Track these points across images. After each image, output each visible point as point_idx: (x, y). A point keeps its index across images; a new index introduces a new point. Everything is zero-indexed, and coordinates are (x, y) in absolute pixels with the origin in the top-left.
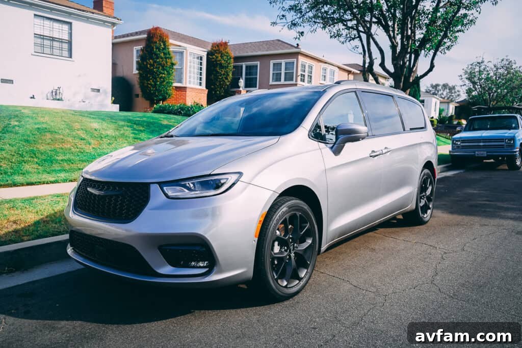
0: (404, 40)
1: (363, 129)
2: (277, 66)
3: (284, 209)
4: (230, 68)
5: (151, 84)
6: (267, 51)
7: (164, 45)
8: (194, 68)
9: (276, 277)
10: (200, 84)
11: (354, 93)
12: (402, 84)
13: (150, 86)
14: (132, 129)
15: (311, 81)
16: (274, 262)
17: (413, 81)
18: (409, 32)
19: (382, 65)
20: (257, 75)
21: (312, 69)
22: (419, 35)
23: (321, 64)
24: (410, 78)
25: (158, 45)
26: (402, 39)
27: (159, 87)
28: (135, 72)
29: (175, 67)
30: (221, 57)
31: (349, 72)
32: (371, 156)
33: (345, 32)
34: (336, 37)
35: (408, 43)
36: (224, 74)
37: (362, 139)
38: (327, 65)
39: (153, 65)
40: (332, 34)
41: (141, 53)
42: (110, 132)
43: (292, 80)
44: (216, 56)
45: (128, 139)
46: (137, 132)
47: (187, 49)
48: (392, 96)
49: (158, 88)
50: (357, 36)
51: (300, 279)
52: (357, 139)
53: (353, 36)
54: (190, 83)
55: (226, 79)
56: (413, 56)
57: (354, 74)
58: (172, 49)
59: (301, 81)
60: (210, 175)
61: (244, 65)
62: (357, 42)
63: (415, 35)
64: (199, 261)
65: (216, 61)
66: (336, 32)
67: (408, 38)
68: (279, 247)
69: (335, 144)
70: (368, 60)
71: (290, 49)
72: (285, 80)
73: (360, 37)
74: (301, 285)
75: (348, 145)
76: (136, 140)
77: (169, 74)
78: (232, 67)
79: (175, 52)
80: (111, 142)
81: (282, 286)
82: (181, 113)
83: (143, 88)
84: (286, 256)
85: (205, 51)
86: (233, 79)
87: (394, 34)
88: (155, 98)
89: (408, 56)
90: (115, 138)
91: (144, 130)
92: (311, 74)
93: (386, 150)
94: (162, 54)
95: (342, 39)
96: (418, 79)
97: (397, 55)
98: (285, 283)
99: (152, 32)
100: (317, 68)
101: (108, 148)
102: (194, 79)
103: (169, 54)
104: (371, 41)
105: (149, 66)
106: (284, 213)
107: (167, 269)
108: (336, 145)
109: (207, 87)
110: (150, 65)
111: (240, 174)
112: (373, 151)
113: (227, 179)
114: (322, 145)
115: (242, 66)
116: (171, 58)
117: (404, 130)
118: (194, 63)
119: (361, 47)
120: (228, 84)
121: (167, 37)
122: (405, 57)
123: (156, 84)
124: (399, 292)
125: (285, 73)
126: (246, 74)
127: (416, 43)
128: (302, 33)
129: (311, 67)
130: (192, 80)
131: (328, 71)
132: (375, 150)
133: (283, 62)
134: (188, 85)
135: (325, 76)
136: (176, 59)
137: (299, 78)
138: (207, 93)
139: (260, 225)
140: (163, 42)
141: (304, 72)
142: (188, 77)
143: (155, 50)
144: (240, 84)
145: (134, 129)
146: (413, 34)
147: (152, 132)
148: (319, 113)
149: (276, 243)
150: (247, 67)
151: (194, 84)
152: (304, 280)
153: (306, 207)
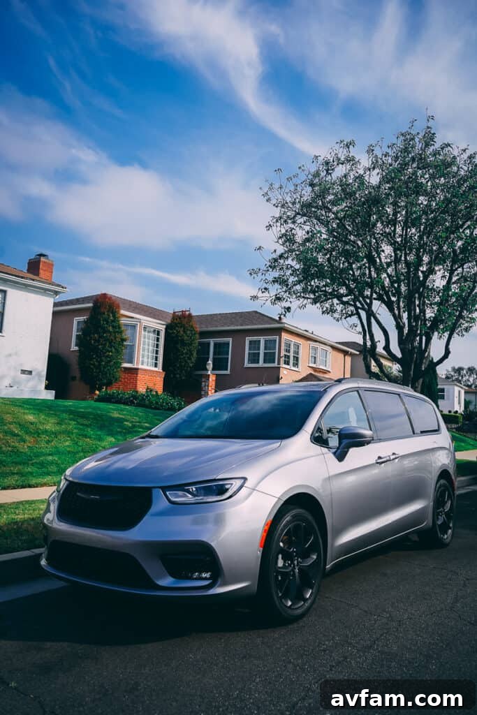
0: (412, 321)
1: (368, 433)
2: (255, 345)
3: (288, 518)
4: (195, 345)
5: (94, 365)
6: (242, 325)
7: (114, 316)
8: (149, 345)
9: (280, 595)
10: (156, 365)
11: (356, 392)
12: (412, 373)
13: (92, 366)
14: (75, 423)
15: (297, 364)
16: (278, 578)
17: (425, 368)
18: (418, 310)
19: (387, 348)
20: (228, 354)
21: (298, 348)
22: (430, 314)
23: (309, 342)
24: (422, 365)
25: (106, 316)
26: (409, 318)
27: (104, 367)
28: (74, 348)
29: (125, 343)
30: (184, 332)
31: (346, 353)
32: (377, 463)
33: (339, 308)
34: (328, 313)
35: (417, 325)
36: (187, 354)
37: (368, 444)
38: (318, 343)
39: (99, 341)
40: (325, 309)
41: (82, 326)
42: (50, 426)
43: (274, 362)
44: (177, 331)
45: (71, 435)
46: (81, 427)
47: (142, 321)
48: (399, 395)
49: (102, 369)
50: (355, 312)
51: (305, 600)
52: (361, 444)
53: (350, 313)
54: (142, 364)
55: (190, 359)
56: (424, 338)
57: (352, 355)
58: (123, 321)
59: (285, 363)
60: (215, 480)
61: (212, 342)
62: (355, 319)
63: (424, 314)
64: (200, 572)
65: (177, 336)
66: (329, 307)
67: (417, 318)
68: (283, 561)
69: (338, 448)
70: (369, 343)
71: (270, 324)
72: (265, 362)
73: (358, 314)
74: (305, 607)
75: (353, 451)
76: (80, 437)
77: (117, 351)
78: (197, 344)
79: (126, 325)
80: (50, 439)
81: (287, 607)
82: (134, 403)
83: (84, 368)
84: (290, 572)
85: (163, 325)
86: (198, 359)
87: (399, 312)
88: (98, 382)
89: (418, 338)
90: (56, 434)
91: (91, 425)
92: (298, 354)
93: (394, 457)
94: (111, 328)
95: (336, 315)
96: (433, 365)
97: (404, 338)
98: (290, 603)
99: (100, 300)
100: (305, 348)
101: (47, 447)
102: (148, 358)
103: (119, 328)
104: (373, 320)
105: (93, 341)
106: (288, 523)
107: (167, 581)
108: (339, 451)
109: (163, 369)
110: (95, 340)
111: (245, 479)
112: (380, 458)
113: (232, 484)
114: (325, 450)
115: (209, 344)
116: (121, 332)
117: (414, 433)
118: (149, 339)
119: (359, 326)
120: (191, 365)
121: (118, 307)
122: (414, 340)
123: (100, 365)
124: (415, 618)
125: (265, 353)
126: (215, 353)
127: (427, 322)
128: (288, 309)
129: (297, 346)
130: (145, 360)
131: (319, 350)
132: (382, 456)
133: (262, 339)
134: (140, 366)
135: (315, 358)
136: (127, 333)
137: (282, 360)
138: (163, 376)
139: (265, 534)
140: (112, 313)
141: (289, 352)
142: (141, 357)
143: (102, 322)
144: (207, 367)
145: (78, 423)
146: (422, 314)
147: (101, 428)
148: (321, 415)
149: (280, 556)
150: (215, 345)
151: (148, 365)
152: (309, 601)
153: (310, 518)
